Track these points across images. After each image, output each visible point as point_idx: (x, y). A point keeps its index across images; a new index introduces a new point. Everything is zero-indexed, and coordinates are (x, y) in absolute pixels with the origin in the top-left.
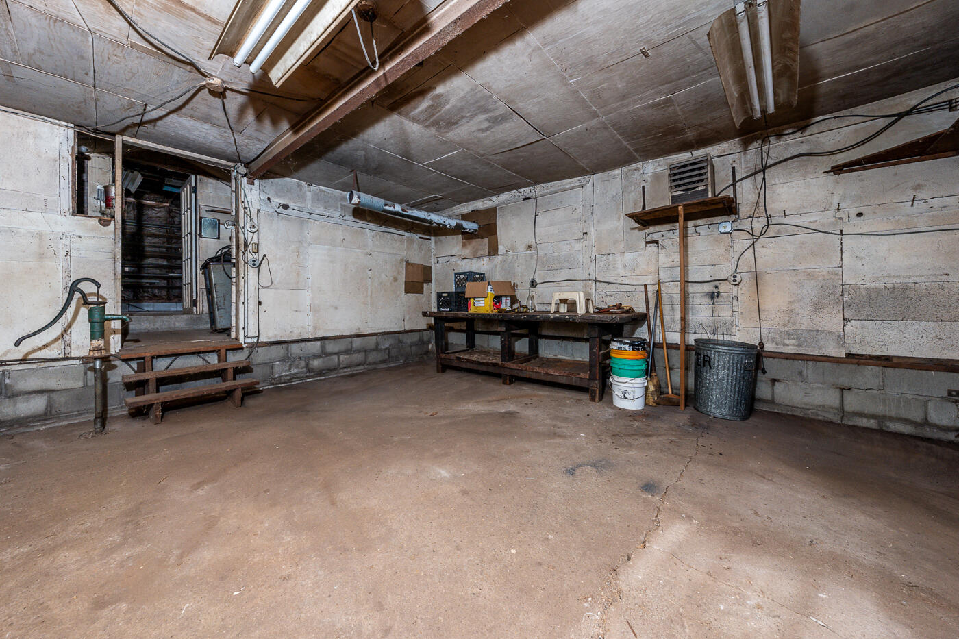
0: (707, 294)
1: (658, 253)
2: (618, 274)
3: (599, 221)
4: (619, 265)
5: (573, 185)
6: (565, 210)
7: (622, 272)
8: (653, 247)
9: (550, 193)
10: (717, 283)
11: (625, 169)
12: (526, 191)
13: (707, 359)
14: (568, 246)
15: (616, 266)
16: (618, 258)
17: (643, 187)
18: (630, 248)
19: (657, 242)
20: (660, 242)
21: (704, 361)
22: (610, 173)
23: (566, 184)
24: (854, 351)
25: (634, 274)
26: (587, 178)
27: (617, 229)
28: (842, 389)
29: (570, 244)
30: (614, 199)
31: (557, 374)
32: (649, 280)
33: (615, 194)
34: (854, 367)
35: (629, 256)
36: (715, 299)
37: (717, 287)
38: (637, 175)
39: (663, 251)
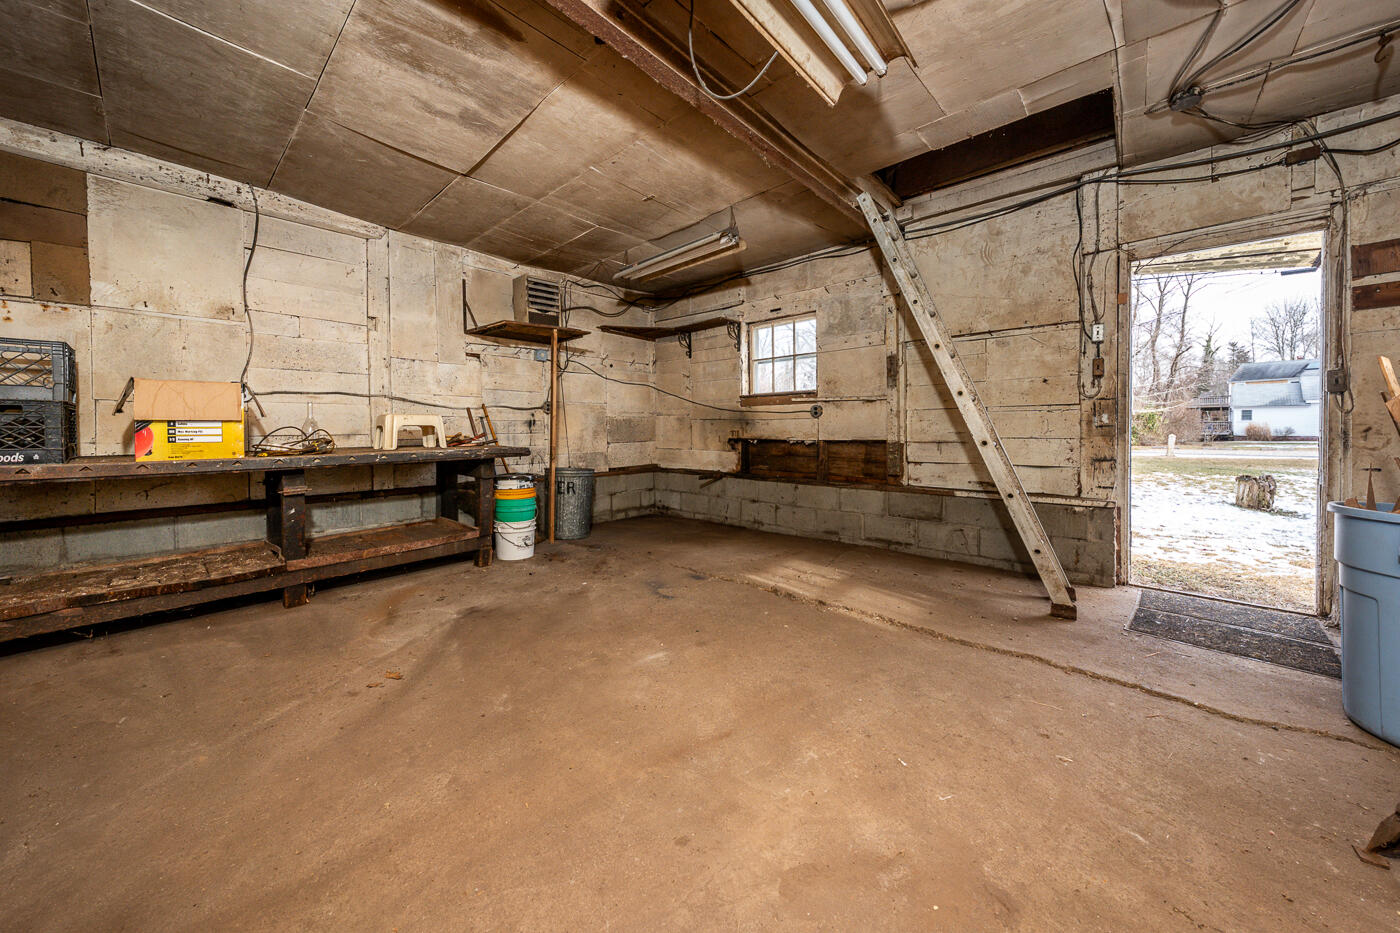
0: (526, 422)
1: (481, 372)
2: (429, 392)
3: (398, 306)
4: (430, 378)
5: (352, 228)
6: (328, 264)
7: (434, 388)
8: (474, 362)
9: (295, 220)
10: (533, 411)
11: (440, 245)
12: (228, 187)
13: (571, 485)
14: (334, 332)
15: (426, 379)
16: (429, 368)
17: (464, 281)
18: (447, 357)
19: (477, 356)
20: (482, 357)
21: (568, 488)
22: (418, 240)
23: (338, 220)
24: (613, 466)
25: (450, 393)
26: (381, 229)
27: (427, 327)
28: (611, 495)
29: (338, 328)
30: (424, 280)
31: (428, 545)
32: (471, 403)
33: (424, 275)
34: (615, 477)
35: (444, 368)
36: (532, 428)
37: (533, 415)
38: (454, 261)
39: (486, 369)
